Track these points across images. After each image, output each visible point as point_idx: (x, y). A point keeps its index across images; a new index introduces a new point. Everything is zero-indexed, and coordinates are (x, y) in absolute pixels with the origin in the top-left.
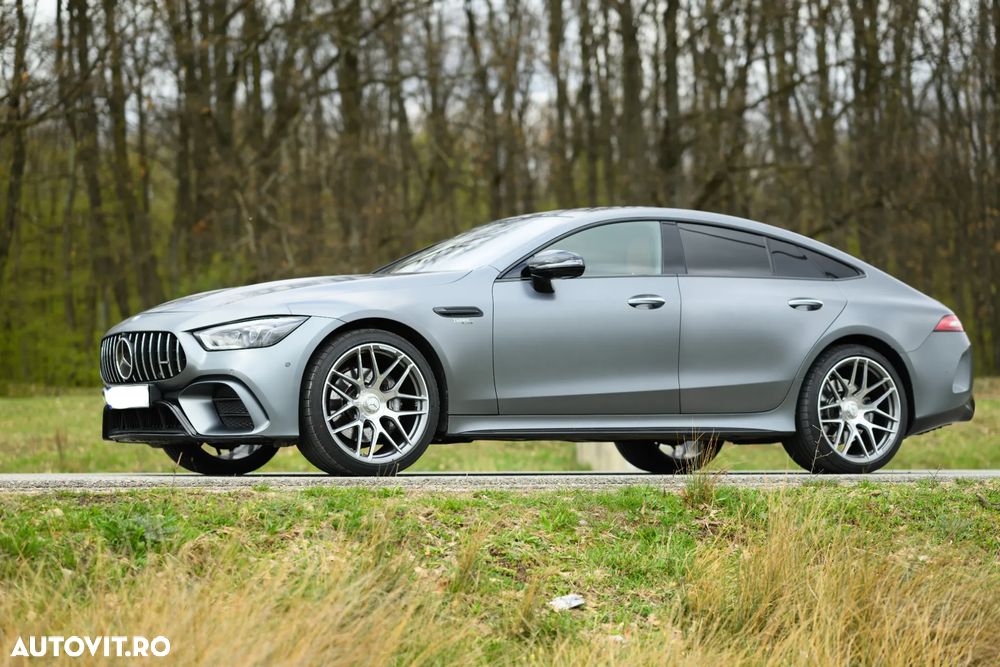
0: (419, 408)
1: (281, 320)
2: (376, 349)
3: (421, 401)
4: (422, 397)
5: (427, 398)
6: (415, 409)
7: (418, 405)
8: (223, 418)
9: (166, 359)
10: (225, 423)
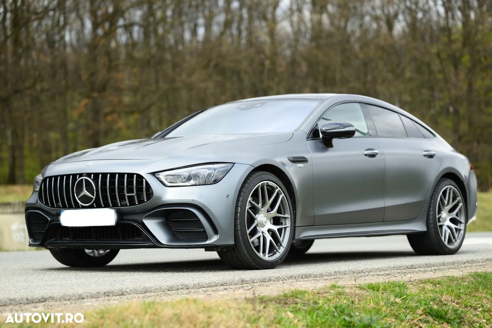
0: (284, 223)
1: (216, 166)
2: (268, 185)
3: (285, 218)
4: (286, 216)
5: (289, 216)
6: (282, 224)
7: (283, 221)
8: (175, 233)
9: (133, 192)
10: (178, 236)
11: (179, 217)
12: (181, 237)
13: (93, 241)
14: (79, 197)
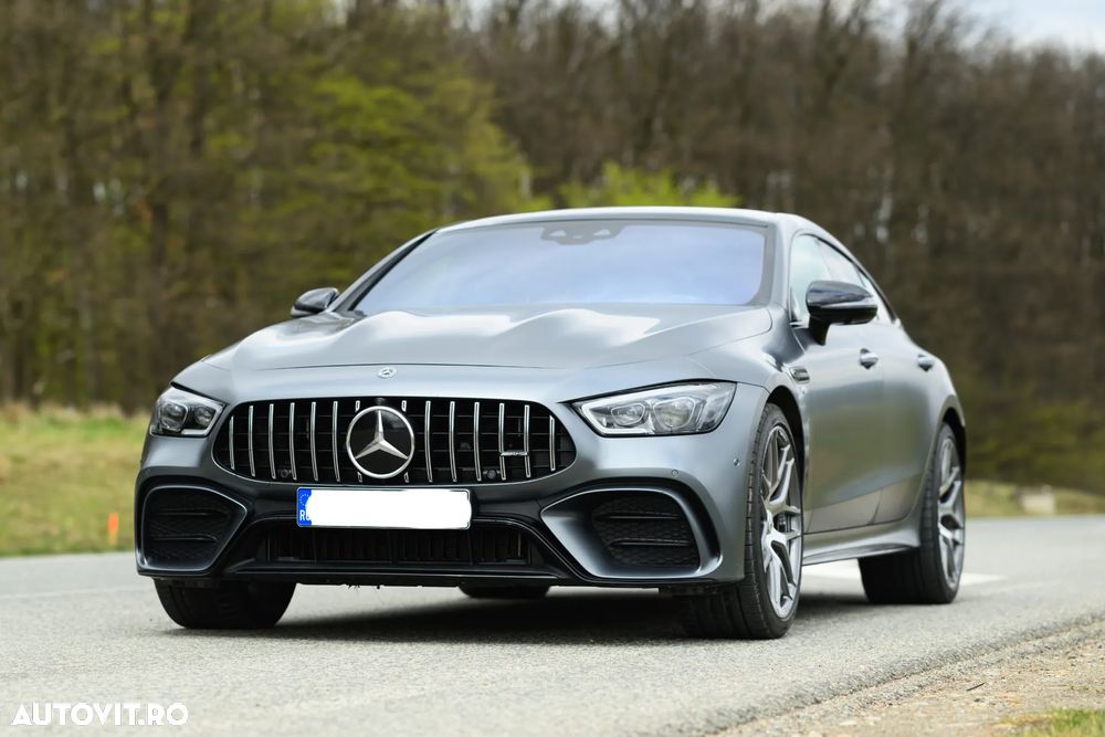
5: (799, 512)
8: (611, 549)
9: (522, 449)
10: (618, 557)
11: (625, 511)
12: (626, 560)
13: (388, 565)
14: (359, 456)
